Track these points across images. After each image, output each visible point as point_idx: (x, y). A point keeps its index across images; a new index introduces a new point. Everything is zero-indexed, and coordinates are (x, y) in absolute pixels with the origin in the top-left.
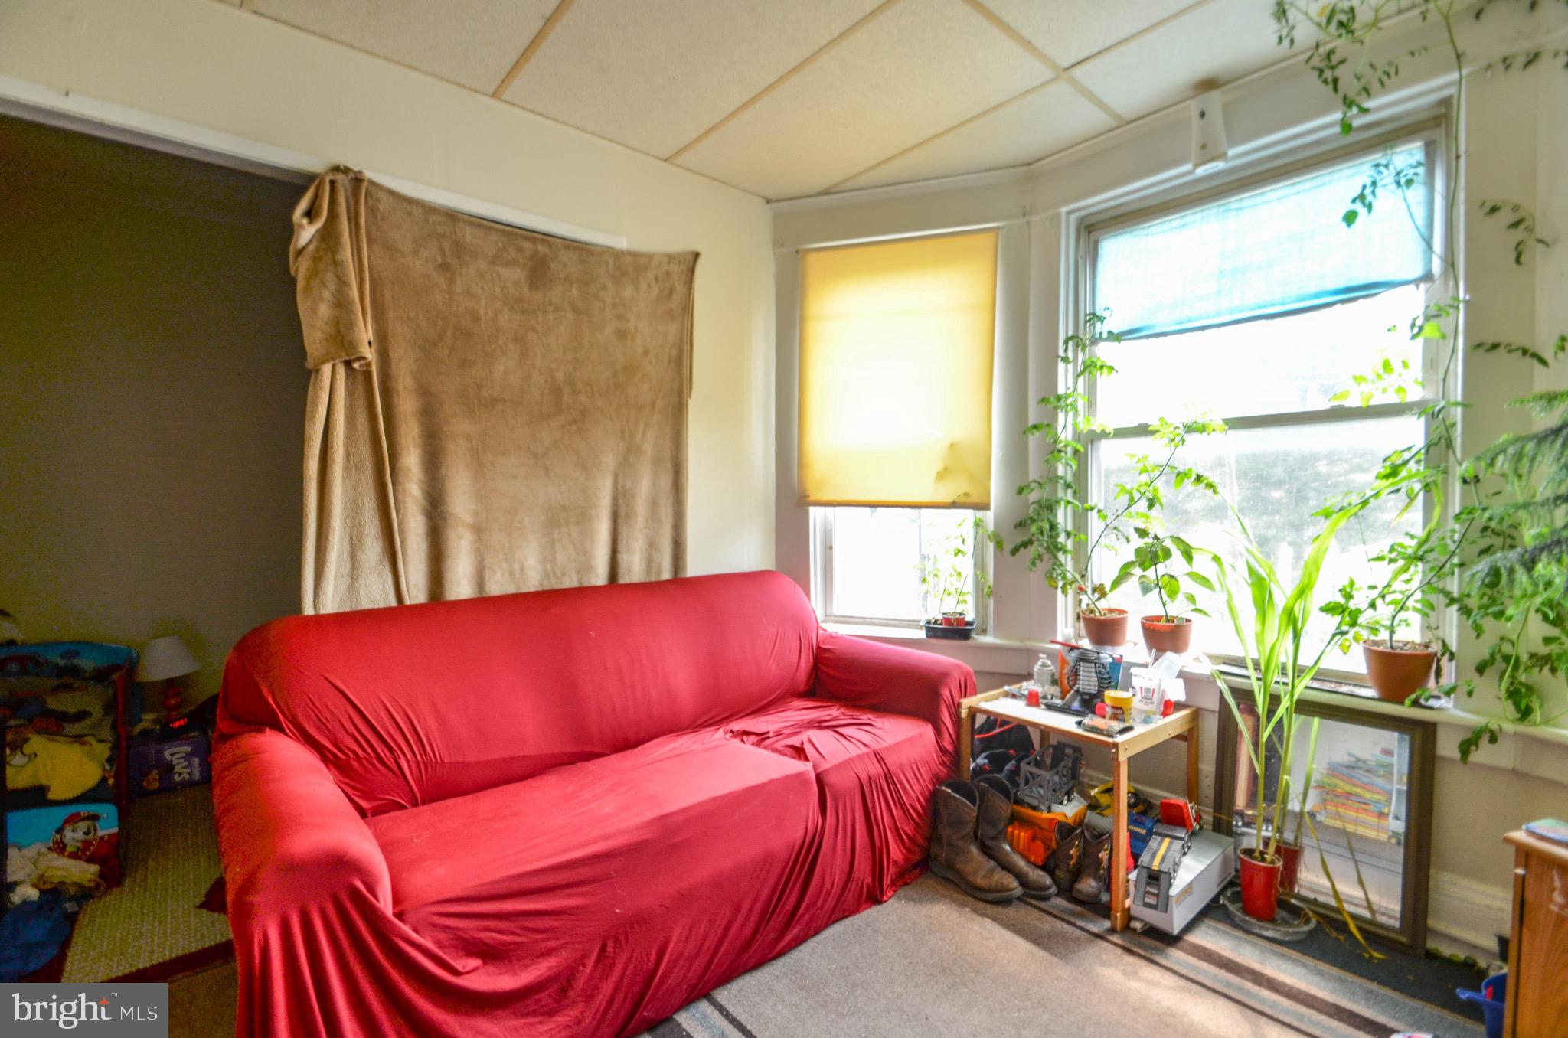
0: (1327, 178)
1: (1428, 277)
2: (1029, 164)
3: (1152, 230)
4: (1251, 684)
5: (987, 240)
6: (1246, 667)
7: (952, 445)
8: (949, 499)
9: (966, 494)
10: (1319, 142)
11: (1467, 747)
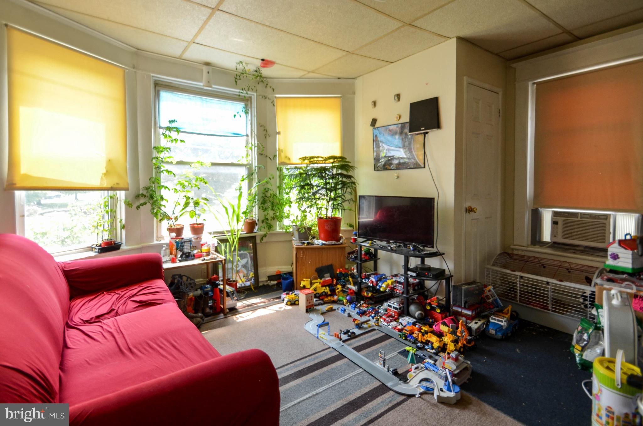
0: (227, 103)
1: (247, 136)
2: (138, 49)
3: (180, 96)
4: (227, 237)
5: (121, 72)
6: (225, 233)
7: (109, 160)
8: (109, 186)
9: (117, 184)
10: (227, 93)
11: (262, 239)
